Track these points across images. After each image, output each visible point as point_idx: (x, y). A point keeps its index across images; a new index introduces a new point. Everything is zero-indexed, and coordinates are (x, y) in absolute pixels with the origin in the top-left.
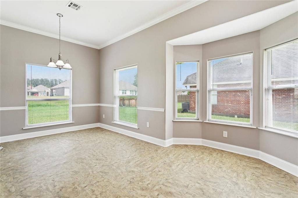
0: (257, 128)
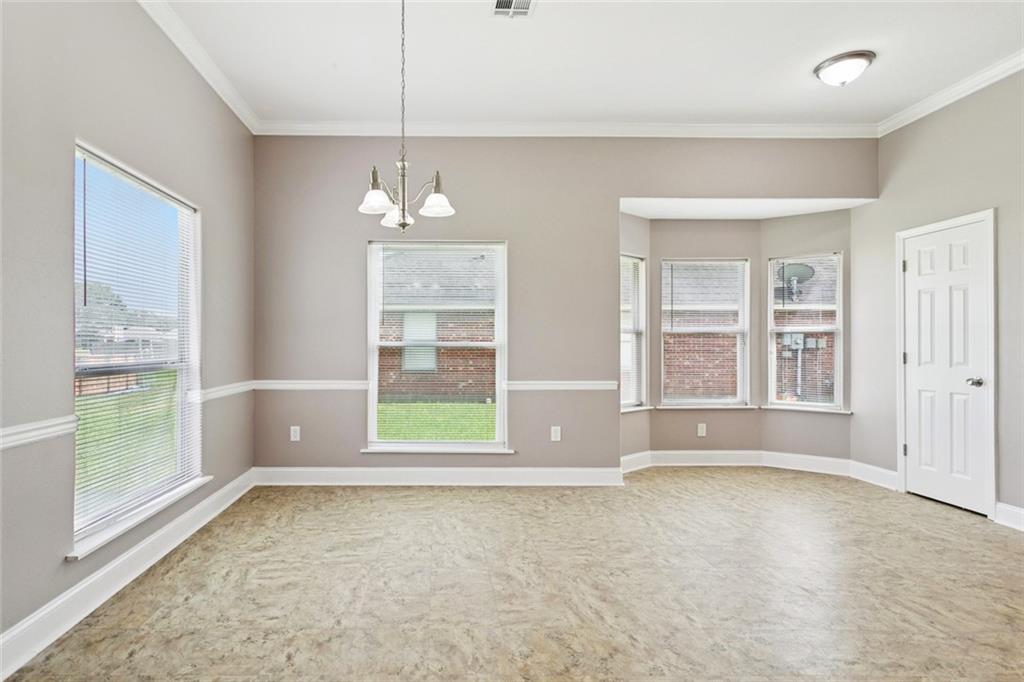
0: (760, 408)
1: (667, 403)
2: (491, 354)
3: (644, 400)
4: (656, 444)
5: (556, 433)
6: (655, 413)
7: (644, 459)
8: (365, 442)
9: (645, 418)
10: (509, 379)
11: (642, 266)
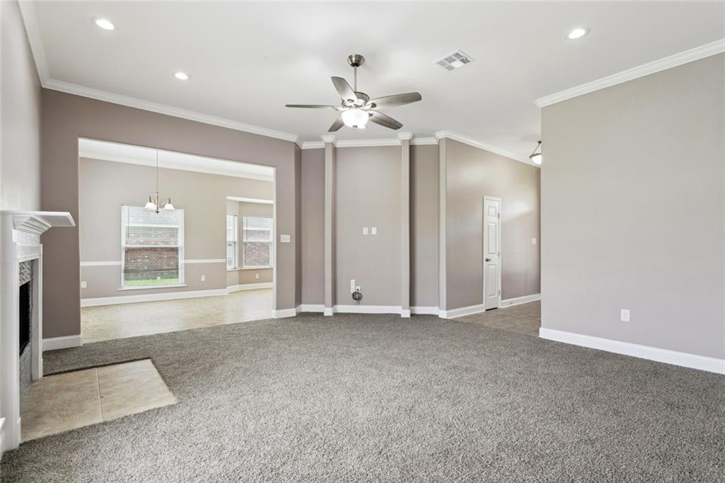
1: (245, 267)
2: (175, 250)
3: (237, 266)
4: (241, 283)
5: (203, 278)
6: (241, 271)
7: (237, 287)
8: (121, 287)
9: (237, 272)
10: (185, 259)
11: (236, 218)
